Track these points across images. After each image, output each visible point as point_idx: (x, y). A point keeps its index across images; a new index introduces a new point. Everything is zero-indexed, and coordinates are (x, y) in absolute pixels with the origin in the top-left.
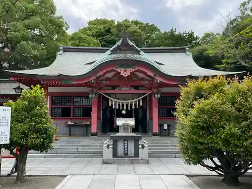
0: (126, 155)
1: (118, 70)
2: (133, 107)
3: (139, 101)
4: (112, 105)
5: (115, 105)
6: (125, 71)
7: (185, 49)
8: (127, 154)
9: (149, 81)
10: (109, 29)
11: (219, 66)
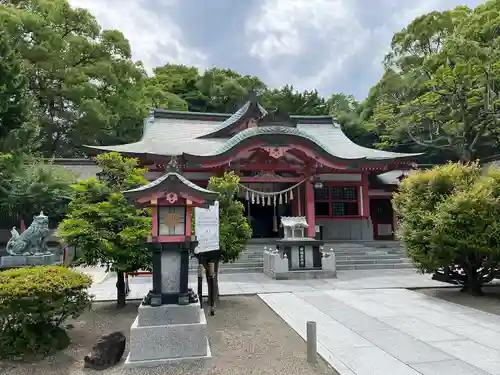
0: (302, 266)
1: (267, 149)
2: (281, 202)
3: (288, 193)
4: (250, 199)
5: (255, 199)
6: (277, 150)
7: (331, 118)
8: (304, 266)
9: (301, 164)
10: (193, 82)
11: (378, 144)
